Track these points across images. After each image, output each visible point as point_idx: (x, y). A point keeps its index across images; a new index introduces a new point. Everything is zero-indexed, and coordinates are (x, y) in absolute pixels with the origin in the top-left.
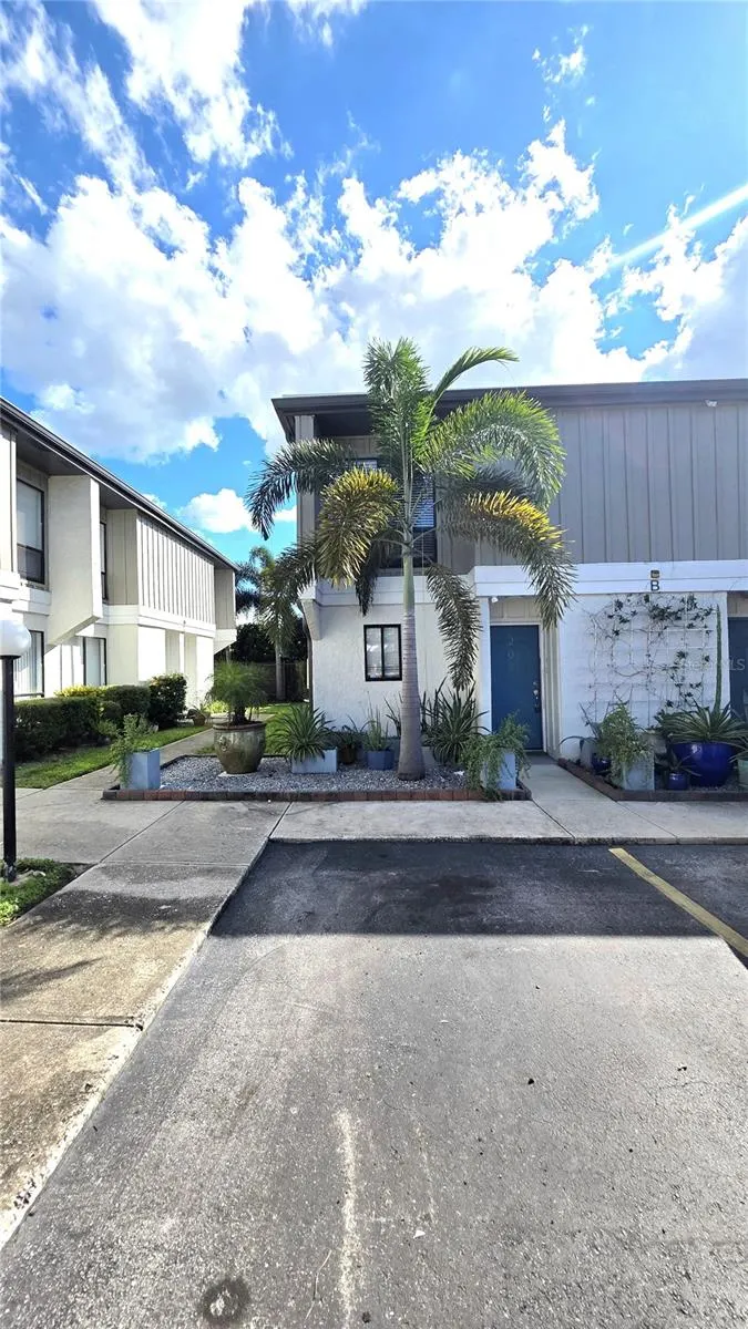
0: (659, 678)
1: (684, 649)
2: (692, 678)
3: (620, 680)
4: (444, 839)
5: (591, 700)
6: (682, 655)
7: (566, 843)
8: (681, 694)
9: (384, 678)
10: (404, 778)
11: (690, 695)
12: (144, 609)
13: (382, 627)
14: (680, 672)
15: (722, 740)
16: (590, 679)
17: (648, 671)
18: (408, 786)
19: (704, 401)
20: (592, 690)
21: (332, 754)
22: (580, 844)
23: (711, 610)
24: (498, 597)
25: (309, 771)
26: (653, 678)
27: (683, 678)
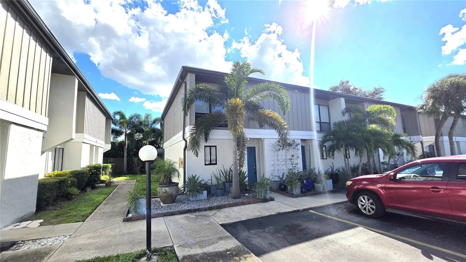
0: (289, 162)
1: (293, 154)
2: (295, 162)
3: (279, 163)
4: (270, 215)
5: (274, 169)
6: (293, 156)
7: (298, 211)
8: (293, 167)
9: (210, 164)
10: (235, 198)
11: (295, 167)
12: (86, 136)
13: (210, 147)
14: (292, 161)
15: (311, 178)
16: (273, 163)
17: (285, 160)
18: (238, 200)
19: (294, 90)
20: (274, 166)
21: (205, 192)
22: (301, 211)
23: (299, 144)
24: (249, 138)
25: (197, 200)
26: (287, 162)
27: (293, 162)
